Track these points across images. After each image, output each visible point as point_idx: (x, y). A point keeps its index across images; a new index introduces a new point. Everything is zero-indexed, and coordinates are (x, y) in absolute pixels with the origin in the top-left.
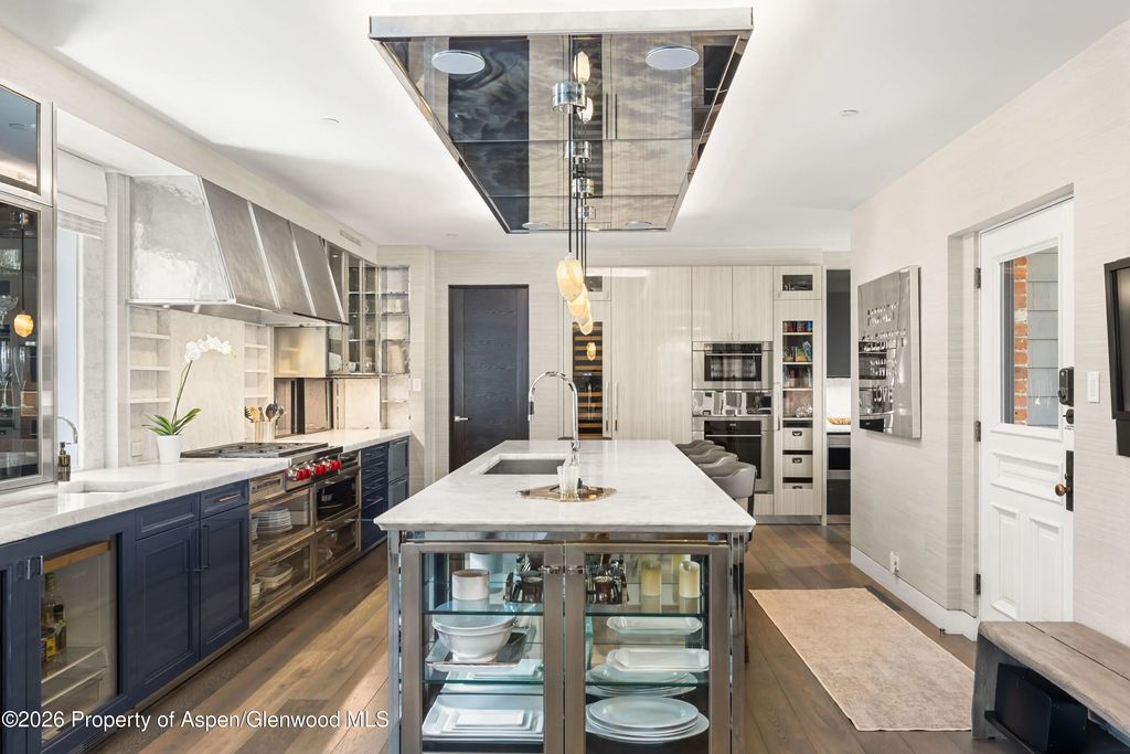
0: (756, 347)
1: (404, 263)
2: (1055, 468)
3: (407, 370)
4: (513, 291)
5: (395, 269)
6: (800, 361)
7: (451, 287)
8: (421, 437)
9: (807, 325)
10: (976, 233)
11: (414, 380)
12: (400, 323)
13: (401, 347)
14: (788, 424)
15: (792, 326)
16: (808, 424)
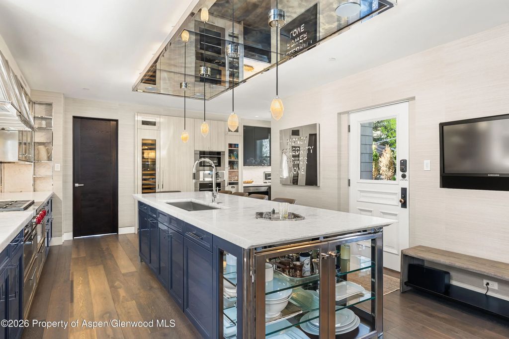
0: (219, 153)
1: (48, 101)
2: (396, 194)
3: (49, 158)
4: (108, 122)
5: (40, 104)
6: (233, 159)
7: (74, 117)
8: (60, 195)
9: (236, 145)
10: (348, 113)
11: (56, 165)
12: (43, 133)
13: (46, 147)
14: (230, 184)
15: (230, 145)
16: (237, 184)
